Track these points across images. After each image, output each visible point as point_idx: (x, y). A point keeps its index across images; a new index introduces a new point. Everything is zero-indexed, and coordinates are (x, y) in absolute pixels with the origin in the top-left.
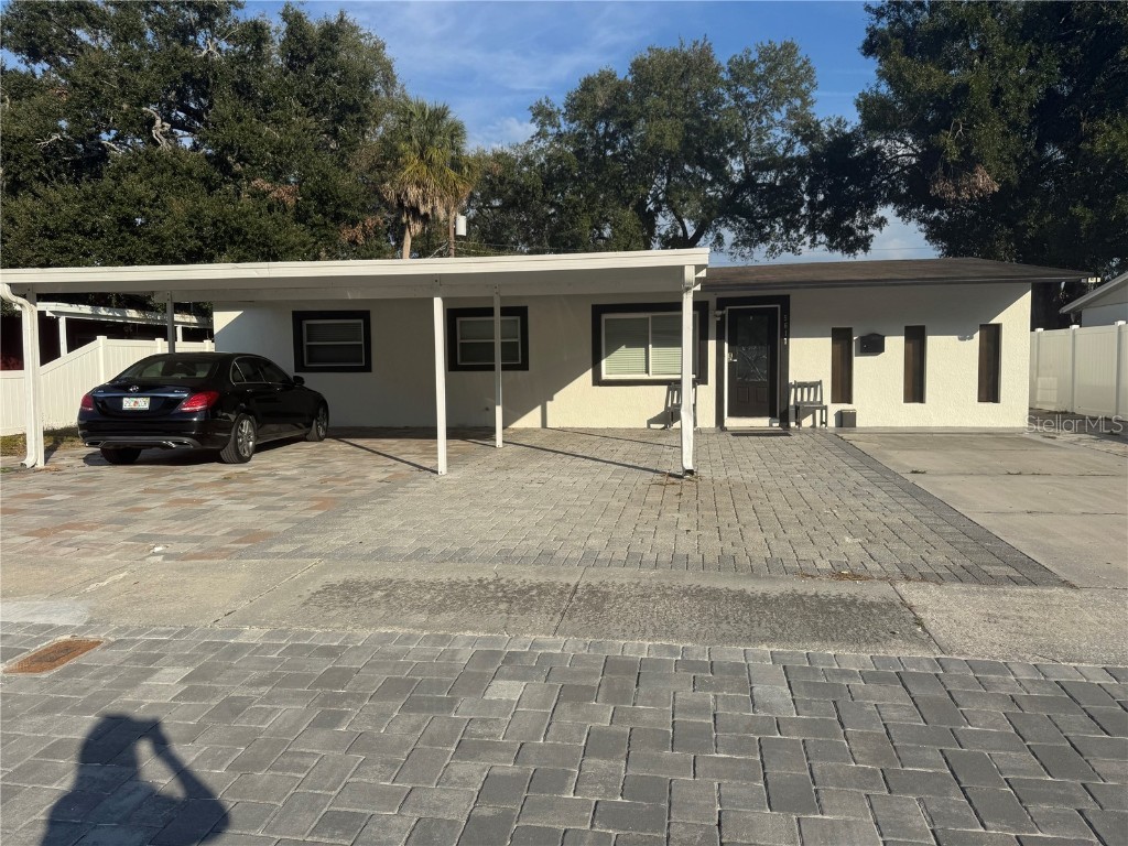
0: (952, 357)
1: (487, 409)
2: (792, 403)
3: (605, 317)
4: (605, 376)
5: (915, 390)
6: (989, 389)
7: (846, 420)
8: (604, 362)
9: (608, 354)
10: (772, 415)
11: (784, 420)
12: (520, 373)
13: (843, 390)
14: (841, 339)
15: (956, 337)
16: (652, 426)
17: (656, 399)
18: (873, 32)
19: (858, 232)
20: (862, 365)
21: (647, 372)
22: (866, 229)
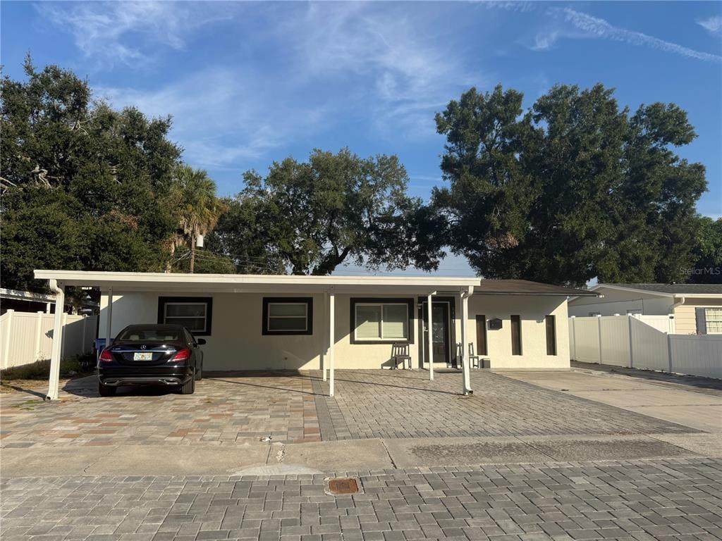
0: (533, 331)
1: (286, 359)
2: (458, 355)
3: (357, 305)
4: (356, 339)
5: (517, 349)
6: (552, 350)
7: (485, 364)
8: (356, 330)
9: (359, 325)
10: (447, 361)
11: (454, 363)
12: (305, 336)
13: (483, 348)
14: (480, 320)
15: (535, 321)
16: (384, 368)
17: (386, 352)
18: (446, 158)
19: (431, 259)
20: (491, 334)
21: (380, 336)
22: (435, 258)
